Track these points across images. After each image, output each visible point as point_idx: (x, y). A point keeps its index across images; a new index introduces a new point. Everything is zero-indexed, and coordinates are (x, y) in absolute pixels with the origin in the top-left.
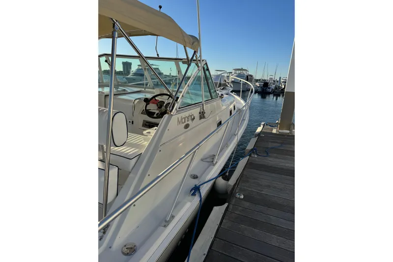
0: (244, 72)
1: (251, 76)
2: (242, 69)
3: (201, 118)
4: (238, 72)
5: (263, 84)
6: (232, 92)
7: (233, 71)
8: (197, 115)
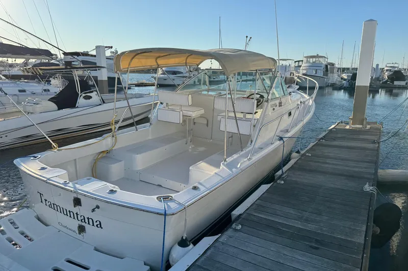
0: (321, 60)
1: (333, 65)
2: (317, 56)
3: (279, 106)
4: (311, 60)
5: (351, 75)
6: (298, 89)
7: (305, 60)
8: (278, 104)
